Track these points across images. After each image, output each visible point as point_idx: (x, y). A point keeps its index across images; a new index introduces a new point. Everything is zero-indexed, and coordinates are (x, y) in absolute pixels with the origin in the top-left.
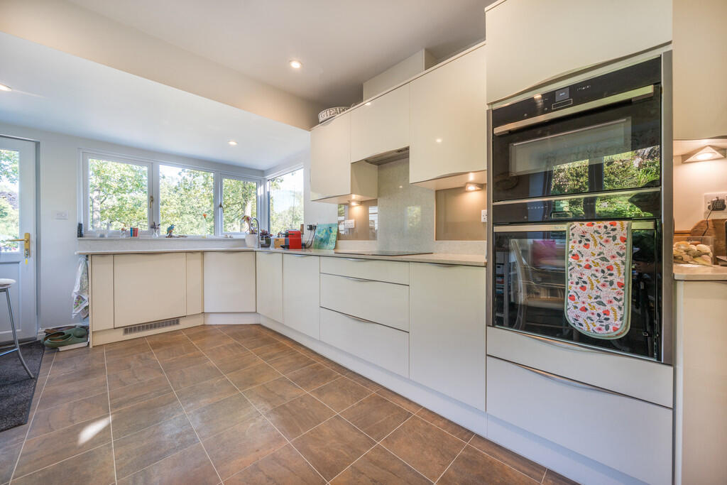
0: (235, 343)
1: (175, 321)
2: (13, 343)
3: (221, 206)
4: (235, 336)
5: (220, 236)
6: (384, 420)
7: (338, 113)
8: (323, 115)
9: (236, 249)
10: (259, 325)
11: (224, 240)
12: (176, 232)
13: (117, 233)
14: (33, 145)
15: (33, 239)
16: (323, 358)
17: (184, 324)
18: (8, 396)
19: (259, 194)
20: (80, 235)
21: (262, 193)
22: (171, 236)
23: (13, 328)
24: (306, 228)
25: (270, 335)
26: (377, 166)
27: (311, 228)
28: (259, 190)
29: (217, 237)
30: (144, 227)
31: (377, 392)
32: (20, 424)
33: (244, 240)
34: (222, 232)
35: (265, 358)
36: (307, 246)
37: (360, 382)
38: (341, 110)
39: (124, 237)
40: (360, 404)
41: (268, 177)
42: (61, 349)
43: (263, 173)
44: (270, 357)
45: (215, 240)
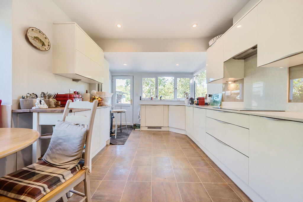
0: (175, 140)
1: (160, 128)
2: (126, 126)
3: (176, 89)
4: (176, 137)
5: (176, 100)
6: (225, 199)
7: (217, 39)
8: (211, 42)
9: (180, 104)
10: (187, 135)
11: (177, 101)
12: (162, 98)
13: (148, 99)
14: (133, 77)
15: (132, 100)
16: (207, 156)
17: (162, 129)
18: (124, 138)
19: (191, 83)
20: (140, 99)
21: (192, 82)
22: (161, 100)
23: (121, 122)
24: (208, 96)
25: (188, 140)
26: (244, 60)
27: (210, 96)
28: (191, 81)
29: (175, 100)
30: (154, 97)
31: (228, 184)
32: (123, 144)
33: (184, 101)
34: (176, 97)
35: (182, 148)
36: (208, 104)
37: (221, 175)
38: (220, 36)
39: (150, 100)
40: (215, 184)
41: (194, 75)
42: (135, 129)
43: (192, 74)
44: (185, 148)
45: (174, 101)
